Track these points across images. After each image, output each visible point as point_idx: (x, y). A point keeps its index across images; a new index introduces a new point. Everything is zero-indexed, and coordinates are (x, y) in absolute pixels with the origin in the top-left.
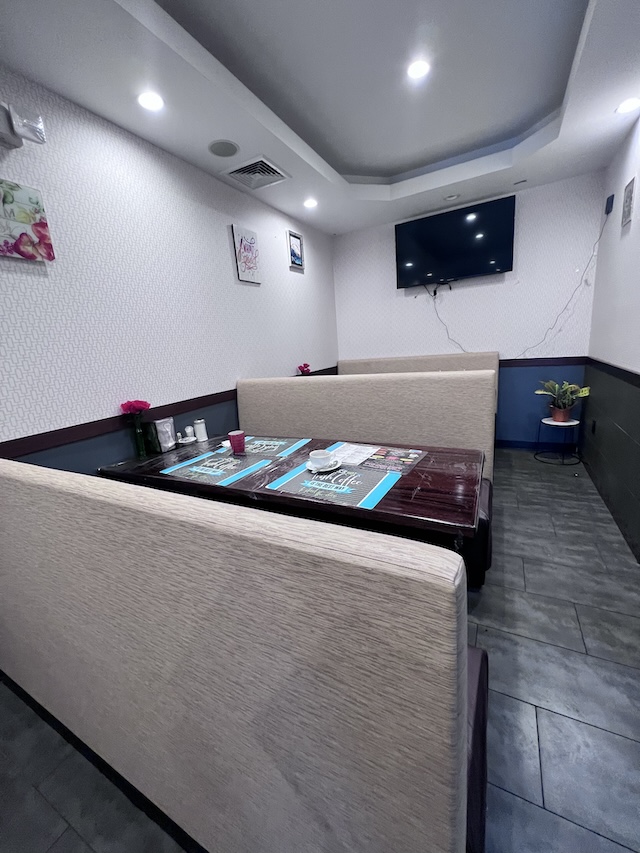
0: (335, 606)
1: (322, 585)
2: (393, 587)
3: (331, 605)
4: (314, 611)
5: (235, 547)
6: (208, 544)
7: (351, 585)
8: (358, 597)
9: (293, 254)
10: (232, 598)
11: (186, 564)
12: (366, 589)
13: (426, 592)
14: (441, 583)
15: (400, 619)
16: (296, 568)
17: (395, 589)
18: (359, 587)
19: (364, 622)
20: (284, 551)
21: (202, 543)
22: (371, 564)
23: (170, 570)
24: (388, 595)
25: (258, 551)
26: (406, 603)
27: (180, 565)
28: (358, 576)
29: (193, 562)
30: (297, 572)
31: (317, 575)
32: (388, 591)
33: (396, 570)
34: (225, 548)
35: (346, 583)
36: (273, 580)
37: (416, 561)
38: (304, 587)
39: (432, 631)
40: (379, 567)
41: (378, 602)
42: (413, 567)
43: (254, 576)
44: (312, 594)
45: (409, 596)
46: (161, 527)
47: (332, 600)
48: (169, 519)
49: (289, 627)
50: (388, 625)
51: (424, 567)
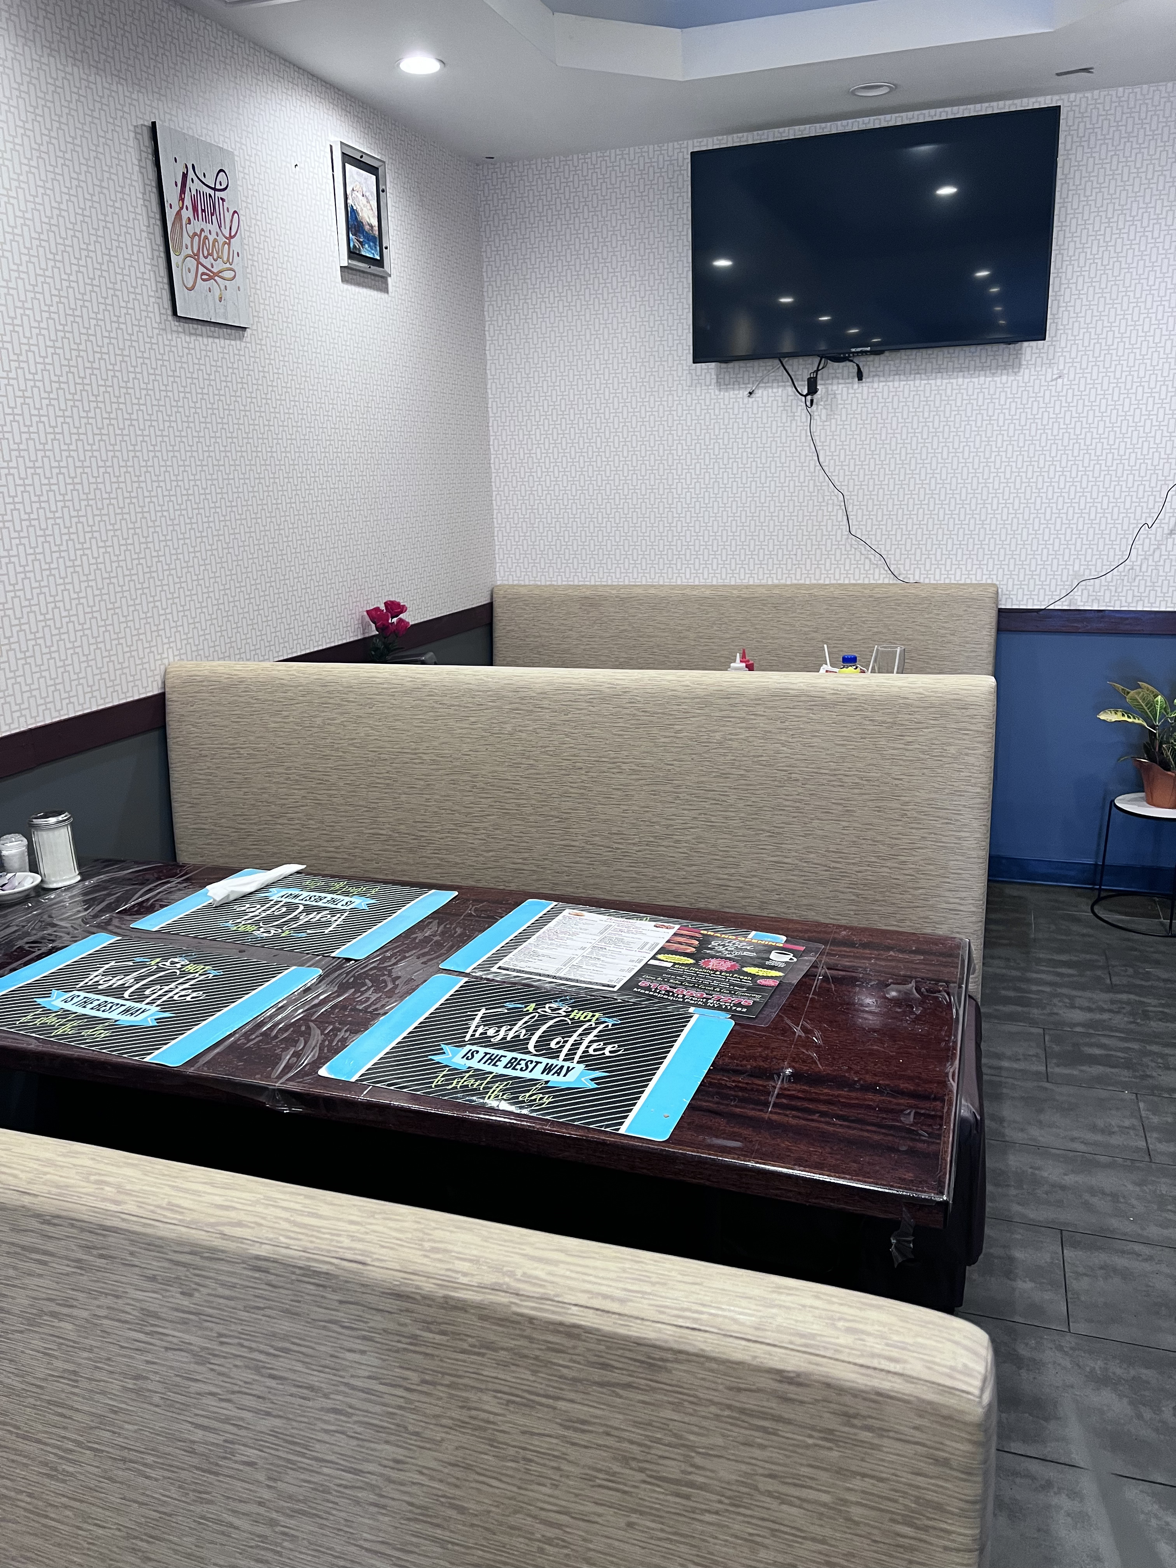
0: (698, 1460)
1: (668, 1413)
2: (846, 1414)
3: (687, 1460)
4: (642, 1476)
5: (427, 1324)
6: (339, 1316)
7: (743, 1411)
8: (759, 1438)
9: (354, 224)
10: (399, 1454)
11: (257, 1370)
12: (779, 1419)
13: (918, 1422)
14: (952, 1402)
15: (857, 1483)
16: (597, 1374)
17: (848, 1417)
18: (764, 1416)
19: (769, 1494)
20: (569, 1335)
21: (320, 1313)
22: (793, 1363)
23: (195, 1387)
24: (831, 1431)
25: (492, 1334)
26: (874, 1447)
27: (235, 1372)
28: (759, 1390)
29: (282, 1365)
30: (602, 1384)
31: (654, 1390)
32: (833, 1423)
33: (852, 1376)
34: (392, 1326)
35: (729, 1407)
36: (531, 1405)
37: (895, 1353)
38: (617, 1420)
39: (928, 1503)
40: (811, 1368)
41: (807, 1447)
42: (892, 1367)
43: (472, 1395)
44: (637, 1434)
45: (882, 1432)
46: (181, 1271)
47: (691, 1448)
48: (213, 1250)
49: (564, 1519)
50: (825, 1498)
51: (915, 1368)
